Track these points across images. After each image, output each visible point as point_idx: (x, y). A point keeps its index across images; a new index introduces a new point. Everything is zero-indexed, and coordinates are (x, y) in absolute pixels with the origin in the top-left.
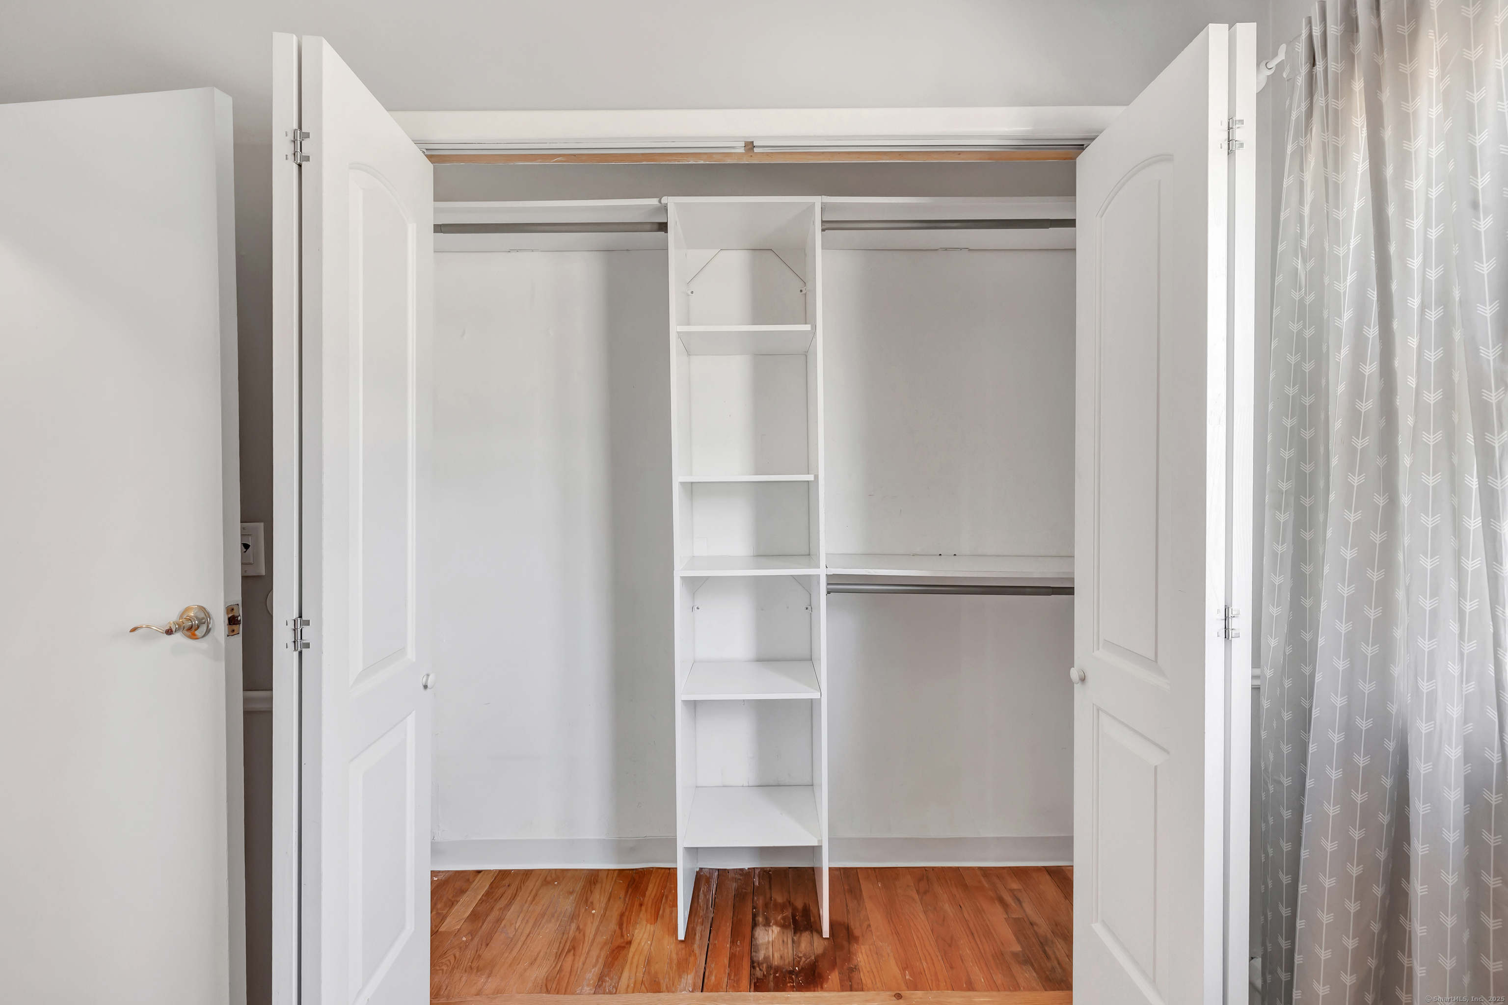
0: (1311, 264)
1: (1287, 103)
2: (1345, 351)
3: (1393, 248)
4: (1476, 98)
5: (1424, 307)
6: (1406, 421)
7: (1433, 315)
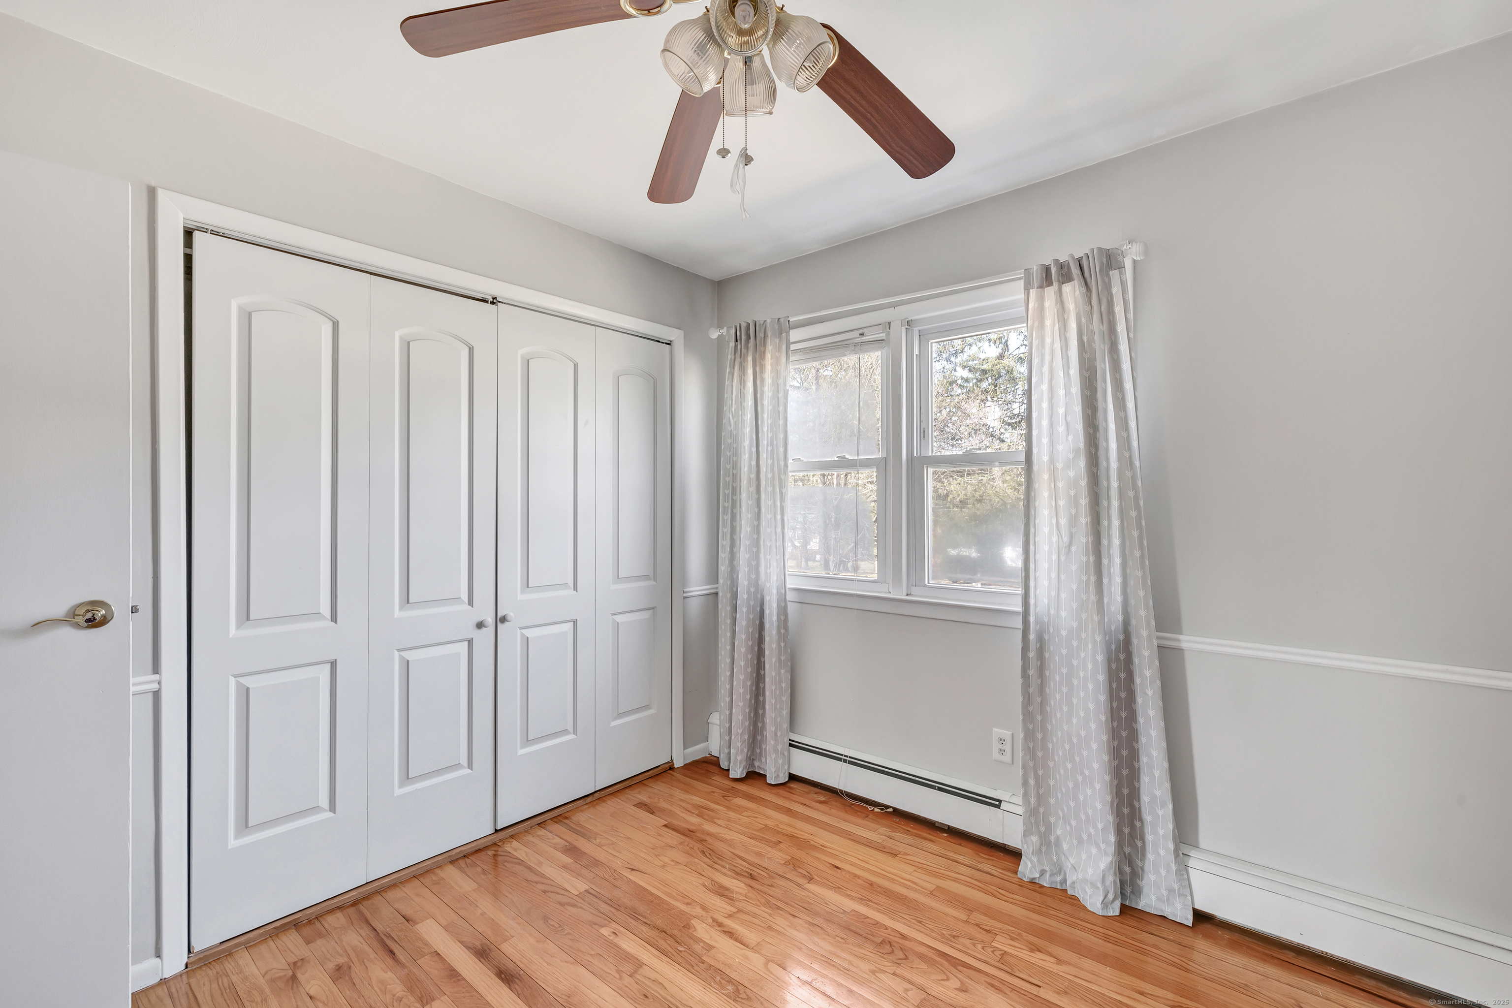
0: (735, 419)
1: (727, 351)
2: (747, 455)
3: (759, 422)
4: (779, 368)
5: (767, 445)
6: (763, 483)
7: (770, 448)
